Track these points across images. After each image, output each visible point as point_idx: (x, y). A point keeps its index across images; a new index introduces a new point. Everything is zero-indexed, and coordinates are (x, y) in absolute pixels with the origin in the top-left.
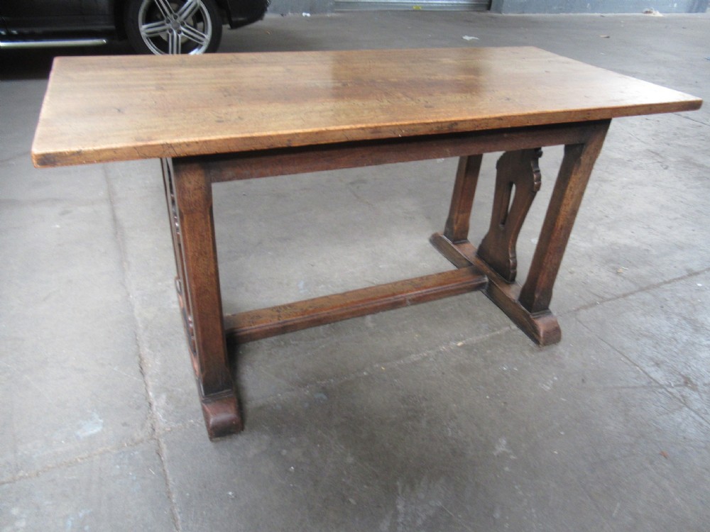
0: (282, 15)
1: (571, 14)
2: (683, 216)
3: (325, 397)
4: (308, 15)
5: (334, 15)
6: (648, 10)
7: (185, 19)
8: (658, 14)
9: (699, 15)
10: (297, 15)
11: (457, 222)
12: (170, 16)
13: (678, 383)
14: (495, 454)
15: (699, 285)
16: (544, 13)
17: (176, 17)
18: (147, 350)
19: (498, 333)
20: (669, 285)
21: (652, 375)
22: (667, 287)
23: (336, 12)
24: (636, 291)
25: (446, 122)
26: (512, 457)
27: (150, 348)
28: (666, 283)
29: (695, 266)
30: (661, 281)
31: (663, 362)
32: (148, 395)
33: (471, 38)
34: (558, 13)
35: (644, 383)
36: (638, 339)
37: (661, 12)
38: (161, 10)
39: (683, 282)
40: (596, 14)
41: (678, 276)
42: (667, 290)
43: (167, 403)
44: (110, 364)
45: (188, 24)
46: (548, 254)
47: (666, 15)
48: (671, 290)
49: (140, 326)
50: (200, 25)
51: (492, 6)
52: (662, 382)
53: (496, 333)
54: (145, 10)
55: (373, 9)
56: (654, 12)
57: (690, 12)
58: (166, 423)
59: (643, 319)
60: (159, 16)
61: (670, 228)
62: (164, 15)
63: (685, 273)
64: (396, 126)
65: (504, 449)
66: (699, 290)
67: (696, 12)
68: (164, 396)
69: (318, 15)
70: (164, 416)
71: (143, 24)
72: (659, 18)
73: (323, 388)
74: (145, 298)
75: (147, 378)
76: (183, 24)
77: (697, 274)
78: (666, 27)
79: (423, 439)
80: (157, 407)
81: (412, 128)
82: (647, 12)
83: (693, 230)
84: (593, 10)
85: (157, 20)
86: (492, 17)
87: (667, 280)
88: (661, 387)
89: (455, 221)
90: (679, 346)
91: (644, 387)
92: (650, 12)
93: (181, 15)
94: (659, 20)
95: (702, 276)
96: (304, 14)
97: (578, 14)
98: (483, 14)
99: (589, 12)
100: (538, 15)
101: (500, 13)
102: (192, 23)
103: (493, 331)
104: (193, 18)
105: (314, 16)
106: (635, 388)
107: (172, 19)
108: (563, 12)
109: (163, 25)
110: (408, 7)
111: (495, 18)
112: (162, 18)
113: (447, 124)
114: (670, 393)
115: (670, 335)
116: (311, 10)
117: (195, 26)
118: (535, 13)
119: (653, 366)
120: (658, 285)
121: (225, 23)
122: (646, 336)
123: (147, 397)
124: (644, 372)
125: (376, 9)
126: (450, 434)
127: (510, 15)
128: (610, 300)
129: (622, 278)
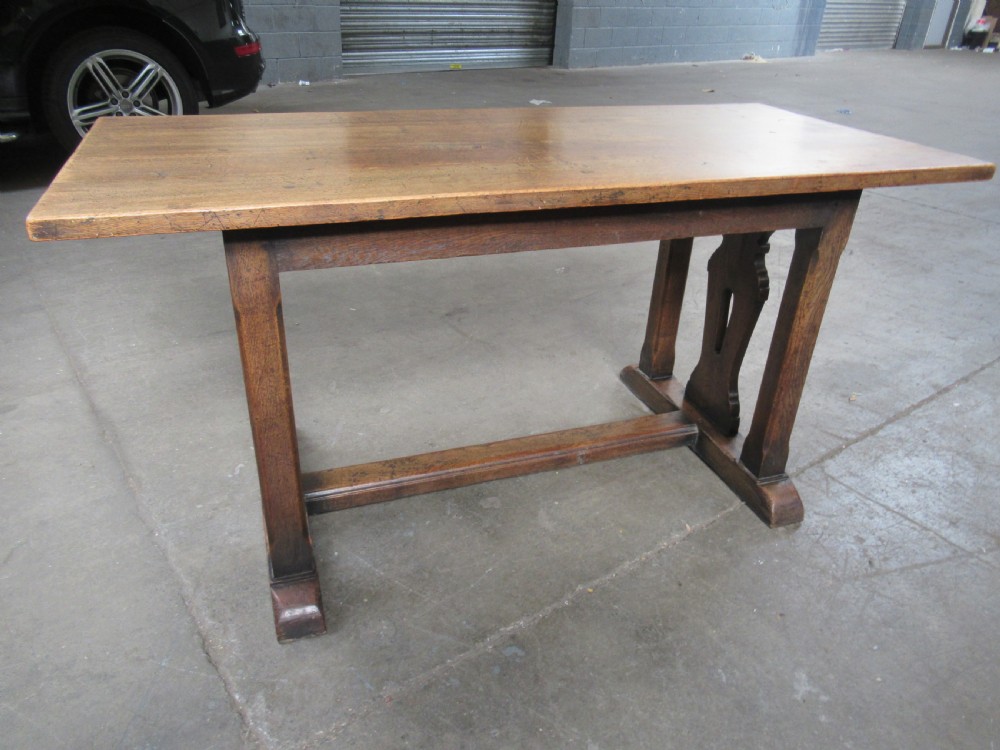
0: (270, 86)
1: (656, 65)
2: (897, 313)
3: (521, 653)
4: (307, 83)
5: (342, 81)
6: (748, 55)
7: (140, 96)
8: (761, 60)
9: (808, 59)
10: (290, 84)
11: (656, 350)
12: (117, 94)
13: (989, 546)
14: (798, 697)
15: (956, 405)
16: (622, 65)
17: (126, 95)
18: (210, 622)
19: (732, 509)
20: (921, 410)
21: (953, 540)
22: (918, 412)
23: (346, 78)
24: (884, 424)
25: (607, 190)
26: (824, 698)
27: (213, 616)
28: (915, 407)
29: (941, 380)
30: (908, 406)
31: (958, 519)
32: (234, 700)
33: (541, 102)
34: (639, 64)
35: (948, 553)
36: (914, 492)
37: (763, 57)
38: (101, 84)
39: (934, 402)
40: (686, 64)
41: (927, 396)
42: (919, 418)
43: (268, 707)
44: (153, 657)
45: (145, 103)
46: (779, 390)
47: (771, 61)
48: (927, 417)
49: (187, 582)
50: (163, 103)
51: (554, 60)
52: (969, 547)
53: (728, 510)
54: (76, 86)
55: (397, 71)
56: (756, 57)
57: (796, 55)
58: (279, 743)
59: (907, 461)
60: (98, 94)
61: (889, 331)
62: (106, 91)
63: (933, 392)
64: (533, 194)
65: (808, 688)
66: (958, 412)
67: (804, 54)
68: (260, 696)
69: (320, 83)
70: (272, 732)
71: (75, 108)
72: (762, 64)
73: (513, 637)
74: (181, 533)
75: (222, 668)
76: (137, 104)
77: (947, 390)
78: (777, 75)
79: (689, 694)
80: (254, 718)
81: (558, 197)
82: (746, 58)
83: (917, 332)
84: (681, 59)
85: (97, 101)
86: (558, 74)
87: (915, 403)
88: (971, 555)
89: (653, 348)
90: (969, 493)
91: (949, 559)
92: (750, 58)
93: (134, 90)
94: (763, 67)
95: (955, 391)
96: (301, 83)
97: (665, 65)
98: (544, 70)
99: (678, 61)
100: (614, 67)
101: (566, 67)
102: (150, 100)
103: (724, 508)
104: (151, 94)
105: (315, 84)
106: (938, 562)
107: (120, 98)
108: (646, 63)
109: (106, 107)
110: (442, 66)
111: (563, 74)
112: (105, 98)
113: (610, 193)
114: (987, 563)
115: (951, 479)
116: (310, 76)
117: (156, 106)
118: (610, 65)
119: (948, 527)
120: (907, 412)
121: (202, 100)
122: (921, 486)
123: (233, 704)
124: (941, 537)
125: (401, 71)
126: (724, 679)
127: (579, 69)
128: (856, 441)
129: (859, 408)
